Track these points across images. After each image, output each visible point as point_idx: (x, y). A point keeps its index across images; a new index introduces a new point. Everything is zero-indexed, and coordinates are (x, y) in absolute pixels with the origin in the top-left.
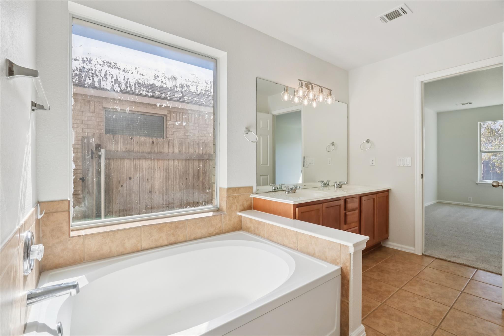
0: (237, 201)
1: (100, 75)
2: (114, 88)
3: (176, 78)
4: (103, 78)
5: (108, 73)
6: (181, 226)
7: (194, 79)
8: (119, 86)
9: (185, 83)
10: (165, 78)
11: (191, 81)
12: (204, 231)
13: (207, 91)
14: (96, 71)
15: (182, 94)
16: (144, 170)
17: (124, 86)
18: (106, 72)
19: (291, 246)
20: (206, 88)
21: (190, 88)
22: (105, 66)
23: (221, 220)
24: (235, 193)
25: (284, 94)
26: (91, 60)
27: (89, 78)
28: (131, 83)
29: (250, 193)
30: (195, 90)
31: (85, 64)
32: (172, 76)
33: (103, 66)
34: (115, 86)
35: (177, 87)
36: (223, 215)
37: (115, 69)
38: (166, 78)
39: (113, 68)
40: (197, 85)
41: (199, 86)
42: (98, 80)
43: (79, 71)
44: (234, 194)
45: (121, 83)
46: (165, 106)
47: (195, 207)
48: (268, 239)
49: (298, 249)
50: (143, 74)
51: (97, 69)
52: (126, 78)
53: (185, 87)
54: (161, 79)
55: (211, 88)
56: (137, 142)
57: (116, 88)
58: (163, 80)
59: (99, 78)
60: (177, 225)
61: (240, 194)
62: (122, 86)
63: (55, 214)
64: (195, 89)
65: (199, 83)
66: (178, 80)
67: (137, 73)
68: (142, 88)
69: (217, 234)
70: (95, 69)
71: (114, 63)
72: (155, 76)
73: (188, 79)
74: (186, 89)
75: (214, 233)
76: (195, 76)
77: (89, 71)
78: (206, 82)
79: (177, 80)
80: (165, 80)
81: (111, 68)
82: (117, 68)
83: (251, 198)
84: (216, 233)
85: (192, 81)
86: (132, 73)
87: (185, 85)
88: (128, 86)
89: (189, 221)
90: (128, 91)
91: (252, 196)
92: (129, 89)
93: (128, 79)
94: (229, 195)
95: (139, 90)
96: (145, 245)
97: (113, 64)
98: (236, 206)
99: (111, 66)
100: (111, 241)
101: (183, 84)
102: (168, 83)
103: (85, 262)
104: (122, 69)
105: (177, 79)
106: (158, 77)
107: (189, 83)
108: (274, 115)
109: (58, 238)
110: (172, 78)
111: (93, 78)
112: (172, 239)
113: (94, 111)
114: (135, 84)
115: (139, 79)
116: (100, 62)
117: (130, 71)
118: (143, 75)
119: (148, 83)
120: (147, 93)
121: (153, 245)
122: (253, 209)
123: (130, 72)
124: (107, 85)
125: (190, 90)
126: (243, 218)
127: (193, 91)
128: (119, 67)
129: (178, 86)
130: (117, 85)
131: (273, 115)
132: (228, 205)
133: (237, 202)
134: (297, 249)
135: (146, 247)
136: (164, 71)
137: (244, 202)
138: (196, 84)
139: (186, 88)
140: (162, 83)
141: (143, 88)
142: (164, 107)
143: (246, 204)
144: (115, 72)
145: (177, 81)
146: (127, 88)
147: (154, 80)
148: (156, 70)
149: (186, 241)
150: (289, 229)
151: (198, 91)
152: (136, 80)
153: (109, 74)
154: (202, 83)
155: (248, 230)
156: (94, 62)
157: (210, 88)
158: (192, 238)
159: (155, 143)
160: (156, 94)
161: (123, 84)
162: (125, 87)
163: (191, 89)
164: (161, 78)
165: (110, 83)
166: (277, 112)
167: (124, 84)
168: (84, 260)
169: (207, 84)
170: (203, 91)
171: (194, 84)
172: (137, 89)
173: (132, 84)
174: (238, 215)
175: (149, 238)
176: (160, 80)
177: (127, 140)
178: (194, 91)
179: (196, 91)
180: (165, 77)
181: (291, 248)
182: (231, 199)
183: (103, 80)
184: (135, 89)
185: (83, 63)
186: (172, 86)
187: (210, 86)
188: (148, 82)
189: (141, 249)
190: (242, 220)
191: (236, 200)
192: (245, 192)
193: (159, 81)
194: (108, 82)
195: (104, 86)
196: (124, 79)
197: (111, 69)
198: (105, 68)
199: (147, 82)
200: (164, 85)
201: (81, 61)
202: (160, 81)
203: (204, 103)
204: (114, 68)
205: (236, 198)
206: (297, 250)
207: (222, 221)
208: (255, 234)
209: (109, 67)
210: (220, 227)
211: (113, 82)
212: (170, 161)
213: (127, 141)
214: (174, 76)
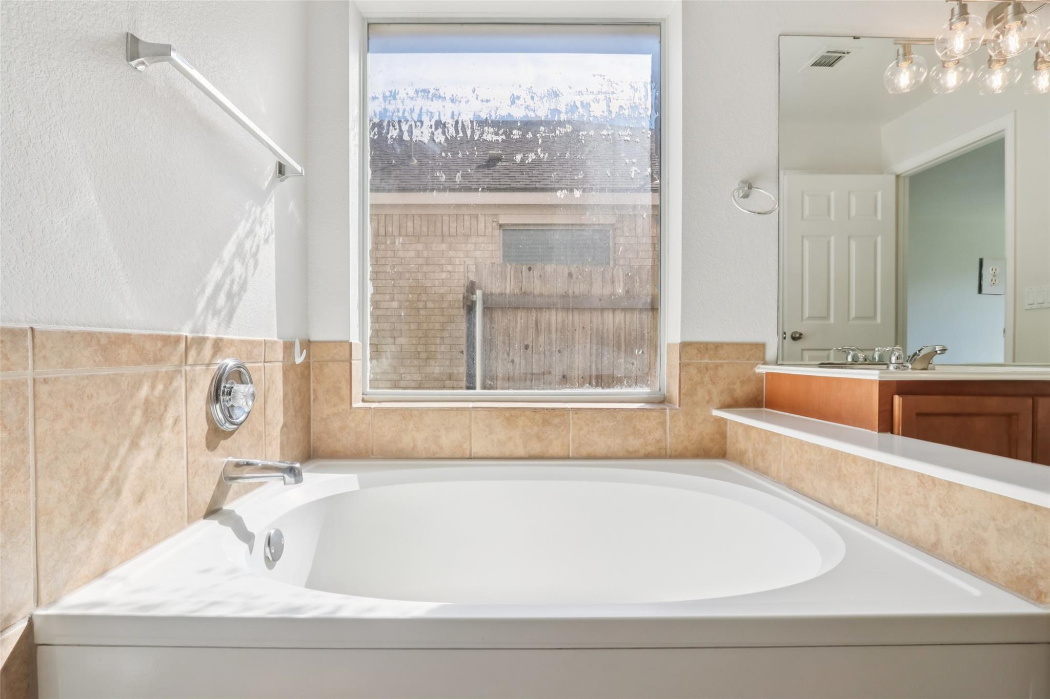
0: (711, 380)
1: (412, 118)
2: (435, 138)
3: (558, 92)
4: (415, 122)
5: (424, 110)
6: (556, 421)
7: (602, 85)
8: (444, 133)
9: (578, 99)
10: (532, 98)
11: (593, 92)
12: (615, 444)
13: (634, 107)
14: (404, 111)
15: (571, 127)
16: (554, 330)
17: (452, 131)
18: (421, 109)
19: (857, 510)
20: (632, 102)
21: (591, 109)
22: (419, 99)
23: (663, 424)
24: (707, 357)
25: (896, 71)
26: (397, 93)
27: (394, 126)
28: (465, 121)
29: (757, 362)
30: (603, 112)
31: (387, 102)
32: (548, 91)
33: (416, 100)
34: (436, 133)
35: (560, 112)
36: (668, 411)
37: (436, 100)
38: (535, 97)
39: (432, 100)
40: (610, 98)
41: (614, 99)
42: (407, 129)
43: (378, 117)
44: (702, 359)
45: (447, 126)
46: (533, 158)
47: (603, 388)
48: (789, 485)
49: (877, 524)
50: (488, 99)
51: (405, 107)
52: (456, 113)
53: (580, 108)
54: (525, 102)
55: (646, 100)
56: (540, 276)
57: (437, 138)
58: (529, 102)
59: (409, 123)
60: (548, 417)
61: (722, 361)
62: (448, 131)
63: (330, 364)
64: (605, 109)
65: (613, 93)
66: (563, 95)
67: (477, 98)
68: (486, 128)
69: (648, 456)
70: (403, 107)
71: (434, 89)
72: (511, 97)
73: (587, 90)
74: (582, 112)
75: (643, 452)
76: (604, 78)
77: (394, 115)
78: (632, 87)
79: (561, 96)
80: (533, 102)
81: (429, 100)
82: (440, 97)
83: (759, 377)
84: (647, 453)
85: (595, 92)
86: (466, 102)
87: (578, 104)
88: (459, 129)
89: (576, 413)
90: (459, 139)
91: (762, 369)
92: (461, 134)
93: (459, 114)
94: (686, 361)
95: (480, 134)
96: (478, 448)
97: (432, 91)
98: (709, 392)
99: (430, 95)
100: (416, 427)
101: (574, 102)
102: (540, 107)
103: (373, 458)
104: (448, 98)
105: (560, 94)
106: (518, 98)
107: (587, 98)
108: (903, 175)
109: (335, 405)
110: (548, 94)
111: (400, 126)
112: (536, 447)
113: (485, 234)
114: (472, 122)
115: (480, 111)
116: (412, 93)
117: (462, 98)
118: (487, 101)
119: (499, 116)
120: (496, 137)
121: (494, 452)
122: (766, 407)
123: (463, 101)
124: (423, 135)
125: (592, 114)
126: (730, 428)
127: (598, 115)
128: (442, 95)
129: (564, 110)
130: (440, 130)
131: (898, 177)
132: (682, 386)
133: (710, 382)
134: (873, 522)
135: (481, 454)
136: (531, 83)
137: (734, 384)
138: (606, 97)
139: (581, 110)
140: (527, 110)
141: (488, 128)
142: (530, 160)
143: (741, 392)
144: (435, 106)
145: (561, 98)
146: (457, 132)
147: (511, 106)
148: (513, 85)
149: (567, 458)
150: (849, 455)
151: (610, 112)
152: (474, 114)
153: (426, 113)
154: (622, 91)
155: (740, 459)
156: (402, 94)
157: (643, 100)
158: (584, 453)
159: (574, 276)
160: (514, 135)
161: (451, 127)
162: (454, 132)
163: (593, 111)
164: (524, 99)
165: (428, 128)
166: (909, 164)
167: (452, 125)
168: (372, 453)
169: (636, 90)
170: (625, 110)
171: (601, 97)
172: (476, 131)
173: (468, 124)
174: (715, 416)
175: (487, 436)
176: (522, 105)
177: (521, 272)
178: (601, 115)
179: (606, 114)
180: (533, 95)
181: (855, 517)
182: (693, 371)
183: (416, 125)
184: (473, 132)
185: (385, 101)
186: (549, 111)
187: (643, 93)
188: (498, 114)
189: (471, 454)
190: (726, 432)
191: (707, 376)
192: (738, 358)
193: (520, 106)
194: (424, 129)
195: (417, 136)
196: (453, 117)
197: (430, 102)
198: (420, 103)
199: (496, 113)
200: (531, 112)
201: (381, 99)
202: (523, 107)
203: (626, 138)
204: (434, 99)
205: (707, 369)
206: (876, 526)
207: (666, 426)
208: (757, 470)
209: (426, 99)
210: (658, 441)
211: (434, 127)
212: (606, 314)
213: (522, 275)
214: (552, 90)
